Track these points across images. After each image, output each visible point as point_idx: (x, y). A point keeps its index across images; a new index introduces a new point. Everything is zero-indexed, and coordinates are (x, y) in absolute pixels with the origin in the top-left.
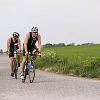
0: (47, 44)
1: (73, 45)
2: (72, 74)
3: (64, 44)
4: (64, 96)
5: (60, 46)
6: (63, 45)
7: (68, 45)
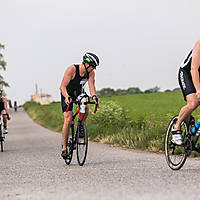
0: (105, 90)
1: (155, 91)
3: (137, 89)
5: (131, 93)
6: (137, 91)
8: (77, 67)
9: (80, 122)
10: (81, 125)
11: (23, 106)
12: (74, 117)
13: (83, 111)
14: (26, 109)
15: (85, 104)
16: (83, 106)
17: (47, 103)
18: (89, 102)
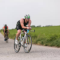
1: (40, 27)
6: (34, 26)
7: (37, 27)
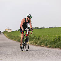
2: (43, 46)
4: (38, 59)
5: (36, 29)
6: (38, 28)
8: (25, 19)
9: (27, 37)
10: (27, 38)
11: (3, 32)
12: (24, 35)
13: (27, 33)
14: (4, 33)
15: (28, 31)
16: (28, 32)
17: (10, 32)
18: (30, 30)
